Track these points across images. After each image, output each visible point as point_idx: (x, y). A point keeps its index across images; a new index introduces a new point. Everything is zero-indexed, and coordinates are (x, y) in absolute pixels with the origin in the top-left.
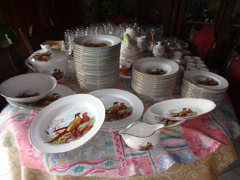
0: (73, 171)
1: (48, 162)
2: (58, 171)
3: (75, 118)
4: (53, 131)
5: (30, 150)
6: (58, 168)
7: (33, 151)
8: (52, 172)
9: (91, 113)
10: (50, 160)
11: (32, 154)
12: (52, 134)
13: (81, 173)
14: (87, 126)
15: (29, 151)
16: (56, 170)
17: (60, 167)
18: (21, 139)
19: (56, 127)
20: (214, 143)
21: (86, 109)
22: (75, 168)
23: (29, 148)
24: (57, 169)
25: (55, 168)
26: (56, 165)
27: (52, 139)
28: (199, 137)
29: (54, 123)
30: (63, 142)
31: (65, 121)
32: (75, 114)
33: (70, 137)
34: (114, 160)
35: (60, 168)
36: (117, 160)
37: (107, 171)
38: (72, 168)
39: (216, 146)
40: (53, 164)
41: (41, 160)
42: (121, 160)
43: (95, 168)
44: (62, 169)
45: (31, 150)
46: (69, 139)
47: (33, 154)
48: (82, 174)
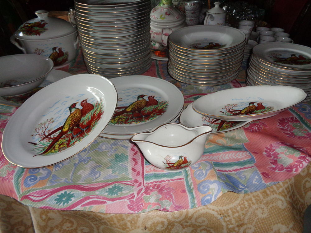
0: (54, 201)
1: (18, 185)
2: (31, 200)
3: (71, 111)
6: (33, 196)
8: (24, 200)
9: (93, 98)
10: (21, 183)
16: (29, 197)
17: (35, 193)
19: (44, 133)
20: (300, 158)
24: (30, 197)
25: (28, 195)
26: (30, 190)
27: (44, 149)
28: (273, 149)
29: (40, 129)
31: (55, 121)
34: (125, 184)
35: (35, 195)
36: (131, 185)
37: (109, 202)
39: (304, 163)
40: (25, 190)
41: (8, 181)
42: (137, 184)
43: (91, 197)
44: (37, 197)
48: (68, 206)
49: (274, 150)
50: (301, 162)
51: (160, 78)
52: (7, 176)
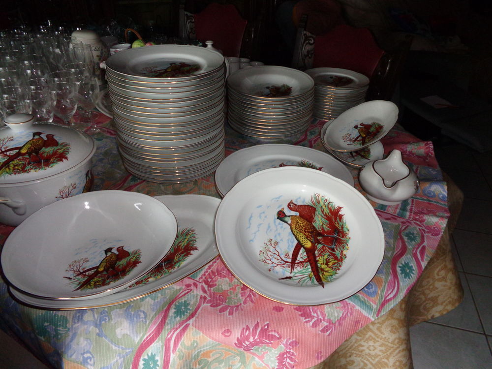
0: (406, 279)
1: (366, 304)
2: (391, 299)
3: (287, 223)
4: (290, 269)
5: (313, 321)
6: (389, 295)
7: (321, 317)
8: (383, 310)
9: (300, 198)
10: (366, 299)
11: (326, 324)
12: (296, 273)
13: (414, 270)
14: (325, 217)
15: (315, 325)
16: (387, 301)
17: (387, 291)
18: (266, 327)
19: (282, 260)
21: (279, 198)
22: (401, 274)
23: (306, 322)
24: (387, 298)
25: (384, 300)
26: (381, 294)
27: (311, 278)
29: (268, 258)
30: (334, 264)
31: (278, 240)
32: (276, 217)
33: (333, 250)
35: (389, 292)
37: (425, 244)
38: (399, 277)
40: (377, 298)
41: (351, 315)
43: (414, 252)
44: (392, 291)
45: (316, 319)
46: (336, 252)
47: (329, 321)
48: (417, 271)
49: (406, 151)
50: (429, 147)
51: (237, 150)
52: (345, 311)
